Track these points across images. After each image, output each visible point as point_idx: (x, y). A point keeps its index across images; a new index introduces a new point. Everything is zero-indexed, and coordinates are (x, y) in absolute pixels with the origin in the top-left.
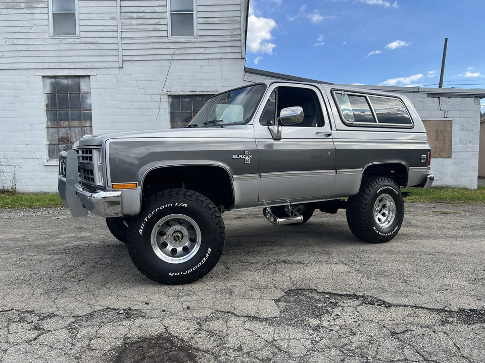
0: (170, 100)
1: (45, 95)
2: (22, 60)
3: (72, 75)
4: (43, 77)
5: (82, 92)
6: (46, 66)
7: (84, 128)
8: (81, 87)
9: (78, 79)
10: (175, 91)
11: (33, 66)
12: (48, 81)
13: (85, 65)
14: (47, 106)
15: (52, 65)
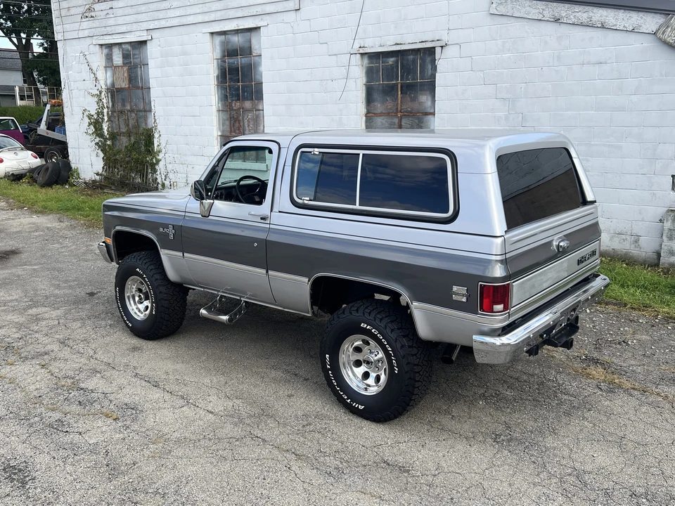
0: (366, 61)
1: (215, 62)
2: (190, 10)
3: (240, 28)
4: (212, 33)
5: (254, 54)
6: (212, 17)
7: (257, 112)
8: (252, 47)
9: (249, 33)
10: (371, 45)
11: (200, 18)
12: (218, 39)
13: (253, 11)
14: (218, 77)
15: (218, 16)
